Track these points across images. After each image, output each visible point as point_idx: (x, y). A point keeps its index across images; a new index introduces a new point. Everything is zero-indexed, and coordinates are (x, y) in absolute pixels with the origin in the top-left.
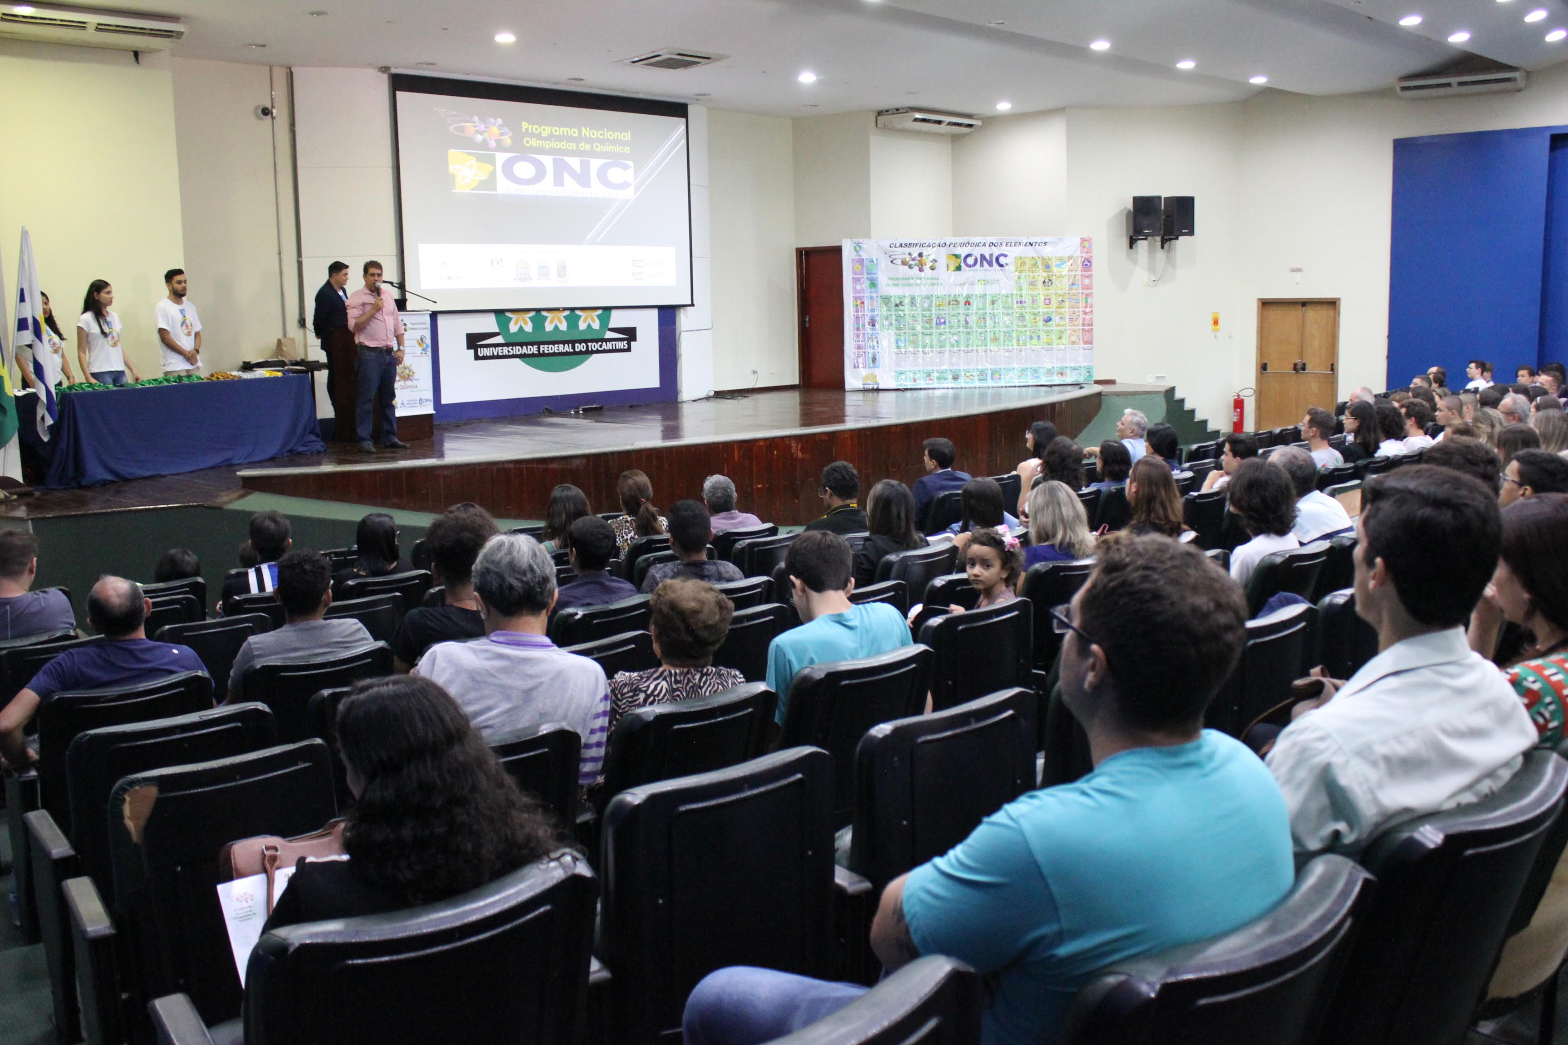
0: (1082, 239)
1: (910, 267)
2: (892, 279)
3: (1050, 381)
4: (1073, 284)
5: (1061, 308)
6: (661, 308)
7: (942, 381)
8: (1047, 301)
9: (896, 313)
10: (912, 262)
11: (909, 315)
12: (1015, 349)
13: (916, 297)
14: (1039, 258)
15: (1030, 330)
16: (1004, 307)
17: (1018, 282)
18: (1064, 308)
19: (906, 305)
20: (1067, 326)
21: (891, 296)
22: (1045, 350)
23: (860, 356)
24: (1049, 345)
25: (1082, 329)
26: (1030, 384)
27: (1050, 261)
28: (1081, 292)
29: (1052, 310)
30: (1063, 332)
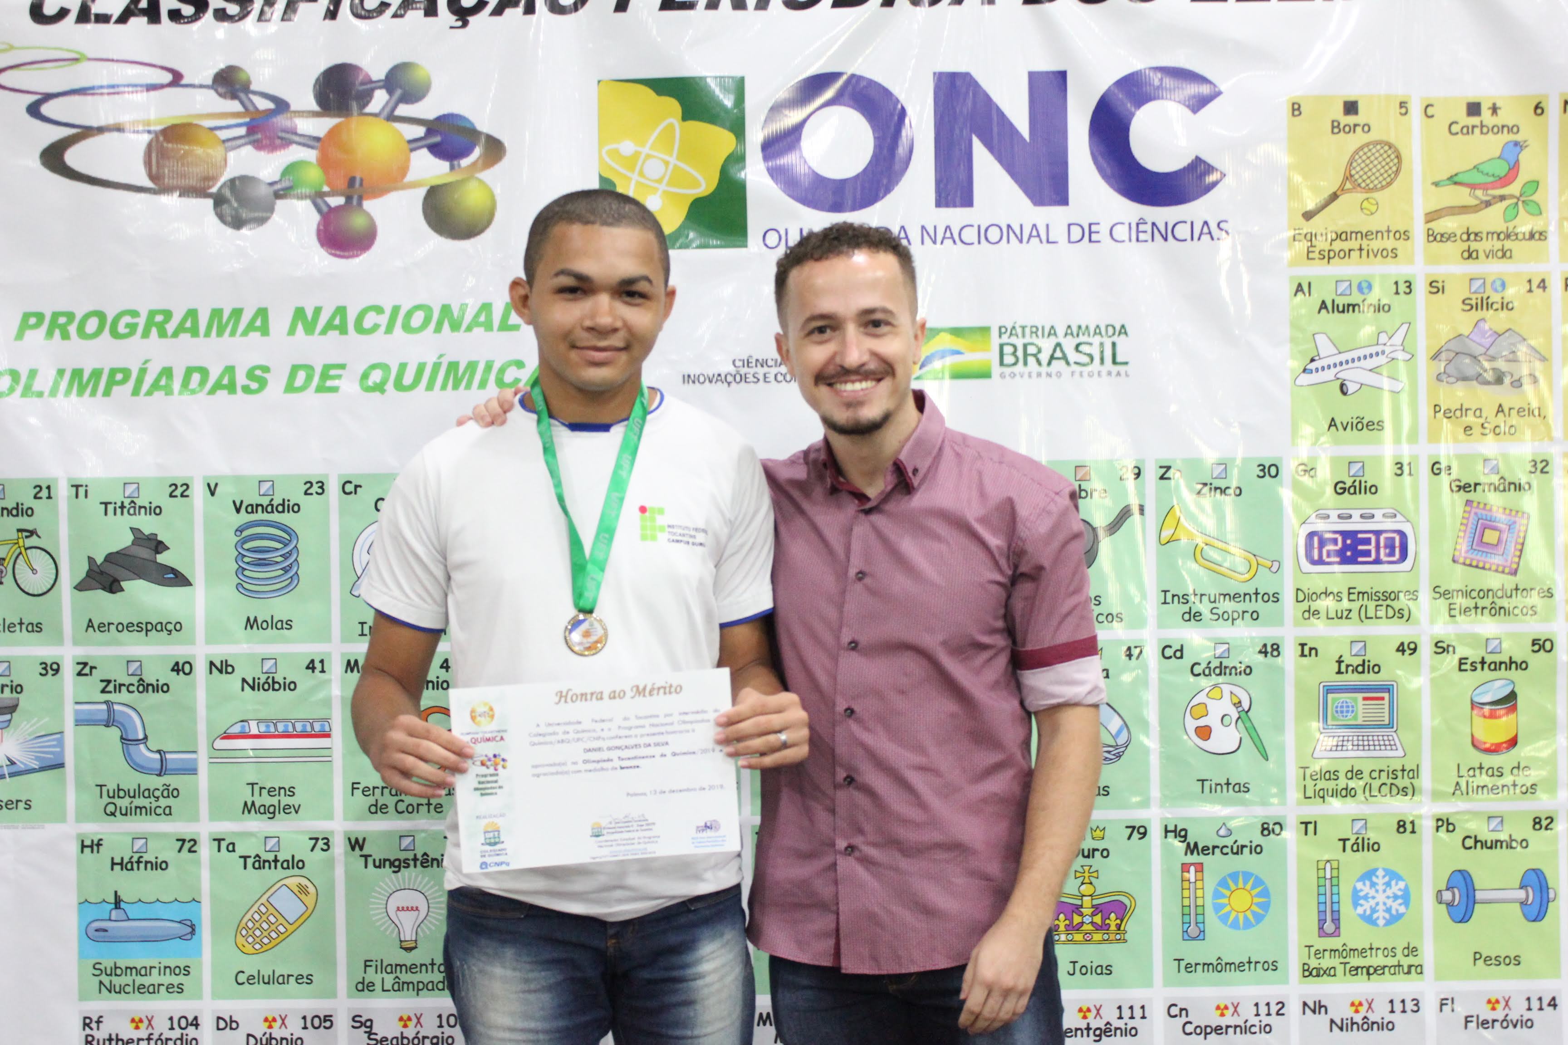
2: (59, 324)
11: (223, 668)
12: (1294, 1008)
13: (296, 496)
14: (1539, 109)
15: (1444, 823)
16: (1184, 599)
17: (1325, 348)
19: (198, 576)
21: (43, 490)
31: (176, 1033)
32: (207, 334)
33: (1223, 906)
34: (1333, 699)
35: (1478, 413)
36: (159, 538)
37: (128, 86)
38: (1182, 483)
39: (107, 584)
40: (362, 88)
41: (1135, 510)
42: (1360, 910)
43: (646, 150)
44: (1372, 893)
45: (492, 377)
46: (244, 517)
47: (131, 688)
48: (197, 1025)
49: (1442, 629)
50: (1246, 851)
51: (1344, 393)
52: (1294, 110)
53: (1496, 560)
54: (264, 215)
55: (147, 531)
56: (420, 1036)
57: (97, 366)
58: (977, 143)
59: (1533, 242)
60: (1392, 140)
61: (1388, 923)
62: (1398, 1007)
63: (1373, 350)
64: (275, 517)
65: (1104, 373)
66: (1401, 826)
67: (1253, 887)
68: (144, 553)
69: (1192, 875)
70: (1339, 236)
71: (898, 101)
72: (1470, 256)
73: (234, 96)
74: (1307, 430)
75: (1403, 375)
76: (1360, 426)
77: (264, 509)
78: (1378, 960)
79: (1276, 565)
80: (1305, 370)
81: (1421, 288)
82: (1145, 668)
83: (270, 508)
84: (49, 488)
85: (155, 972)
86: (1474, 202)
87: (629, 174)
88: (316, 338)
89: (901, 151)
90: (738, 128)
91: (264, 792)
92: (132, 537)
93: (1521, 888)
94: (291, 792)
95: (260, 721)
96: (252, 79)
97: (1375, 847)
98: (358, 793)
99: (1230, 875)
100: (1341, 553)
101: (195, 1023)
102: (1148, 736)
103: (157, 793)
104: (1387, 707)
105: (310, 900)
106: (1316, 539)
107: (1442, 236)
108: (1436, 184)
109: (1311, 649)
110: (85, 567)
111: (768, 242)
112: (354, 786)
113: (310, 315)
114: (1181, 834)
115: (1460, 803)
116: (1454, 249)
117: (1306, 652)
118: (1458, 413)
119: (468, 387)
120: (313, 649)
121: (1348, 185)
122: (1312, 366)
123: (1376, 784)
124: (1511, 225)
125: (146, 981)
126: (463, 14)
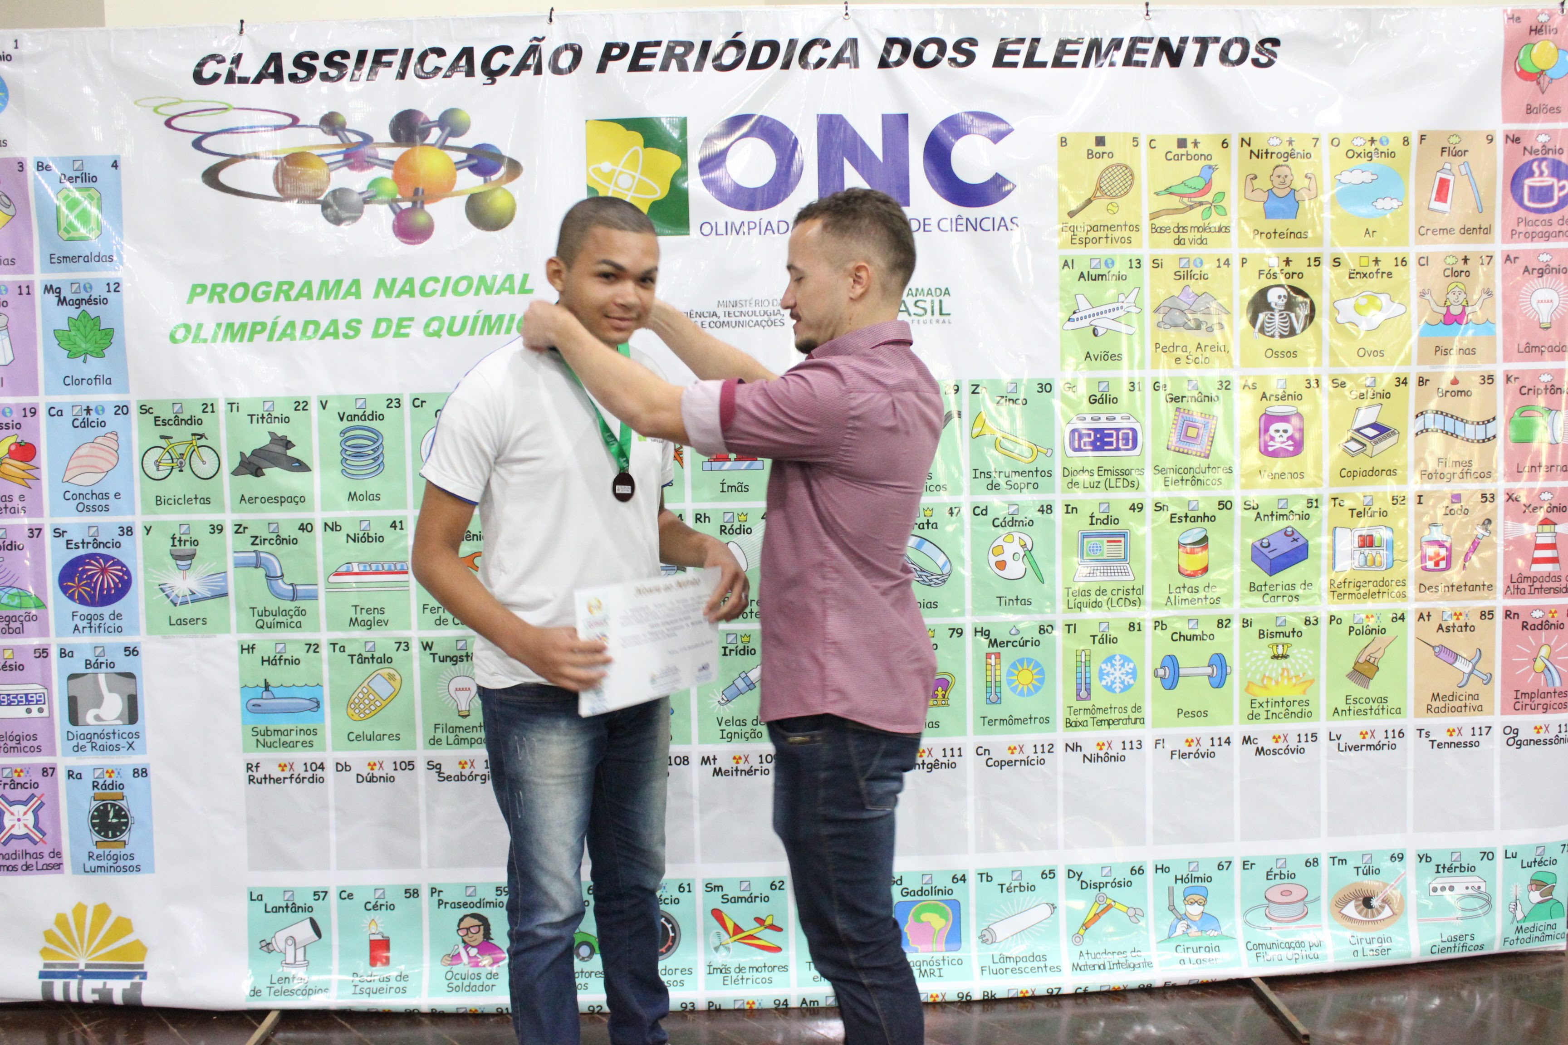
0: (1510, 17)
2: (217, 292)
4: (1450, 319)
5: (1375, 472)
8: (1282, 433)
9: (250, 515)
11: (334, 527)
12: (1060, 748)
13: (381, 409)
14: (1225, 144)
15: (1159, 624)
16: (988, 475)
17: (1083, 304)
18: (1392, 472)
19: (315, 465)
20: (1411, 590)
21: (208, 407)
22: (1260, 751)
23: (23, 794)
24: (1287, 715)
25: (1508, 614)
26: (1156, 977)
27: (1298, 168)
28: (1499, 369)
29: (1312, 493)
30: (1383, 631)
31: (309, 774)
32: (319, 298)
33: (1014, 681)
34: (1088, 542)
35: (1184, 349)
36: (288, 439)
37: (262, 126)
38: (987, 396)
39: (254, 471)
40: (422, 126)
41: (955, 415)
42: (1104, 682)
43: (619, 168)
44: (1112, 671)
45: (515, 326)
46: (346, 424)
47: (272, 542)
48: (323, 768)
49: (1160, 494)
50: (1029, 644)
51: (1096, 335)
52: (1062, 142)
53: (1197, 448)
54: (357, 215)
55: (280, 435)
56: (473, 774)
57: (244, 321)
58: (847, 163)
59: (1221, 234)
60: (1128, 164)
61: (1122, 691)
62: (1128, 746)
63: (1115, 306)
64: (367, 423)
65: (934, 321)
66: (1132, 626)
67: (1034, 668)
68: (278, 449)
69: (993, 661)
70: (1092, 228)
71: (792, 134)
72: (1179, 243)
73: (334, 133)
74: (1071, 361)
75: (1135, 324)
76: (1106, 357)
77: (360, 418)
78: (1115, 715)
79: (1050, 451)
80: (1069, 320)
81: (1147, 264)
82: (962, 522)
83: (364, 417)
84: (212, 405)
85: (293, 733)
86: (1183, 206)
87: (607, 185)
88: (393, 300)
89: (795, 168)
90: (683, 153)
91: (364, 611)
92: (270, 439)
93: (1209, 666)
94: (382, 611)
95: (359, 563)
96: (347, 121)
97: (1114, 640)
98: (427, 611)
99: (1018, 661)
100: (1093, 443)
101: (322, 767)
102: (963, 568)
103: (291, 613)
104: (1123, 546)
105: (397, 684)
106: (1076, 434)
107: (1161, 229)
108: (1157, 194)
109: (1073, 508)
110: (239, 459)
111: (703, 231)
112: (425, 607)
113: (388, 284)
114: (986, 633)
115: (1170, 611)
116: (1170, 237)
117: (1070, 510)
118: (1171, 349)
119: (498, 332)
120: (396, 514)
121: (1098, 194)
122: (1074, 317)
123: (1115, 598)
124: (1206, 222)
125: (288, 739)
126: (492, 75)
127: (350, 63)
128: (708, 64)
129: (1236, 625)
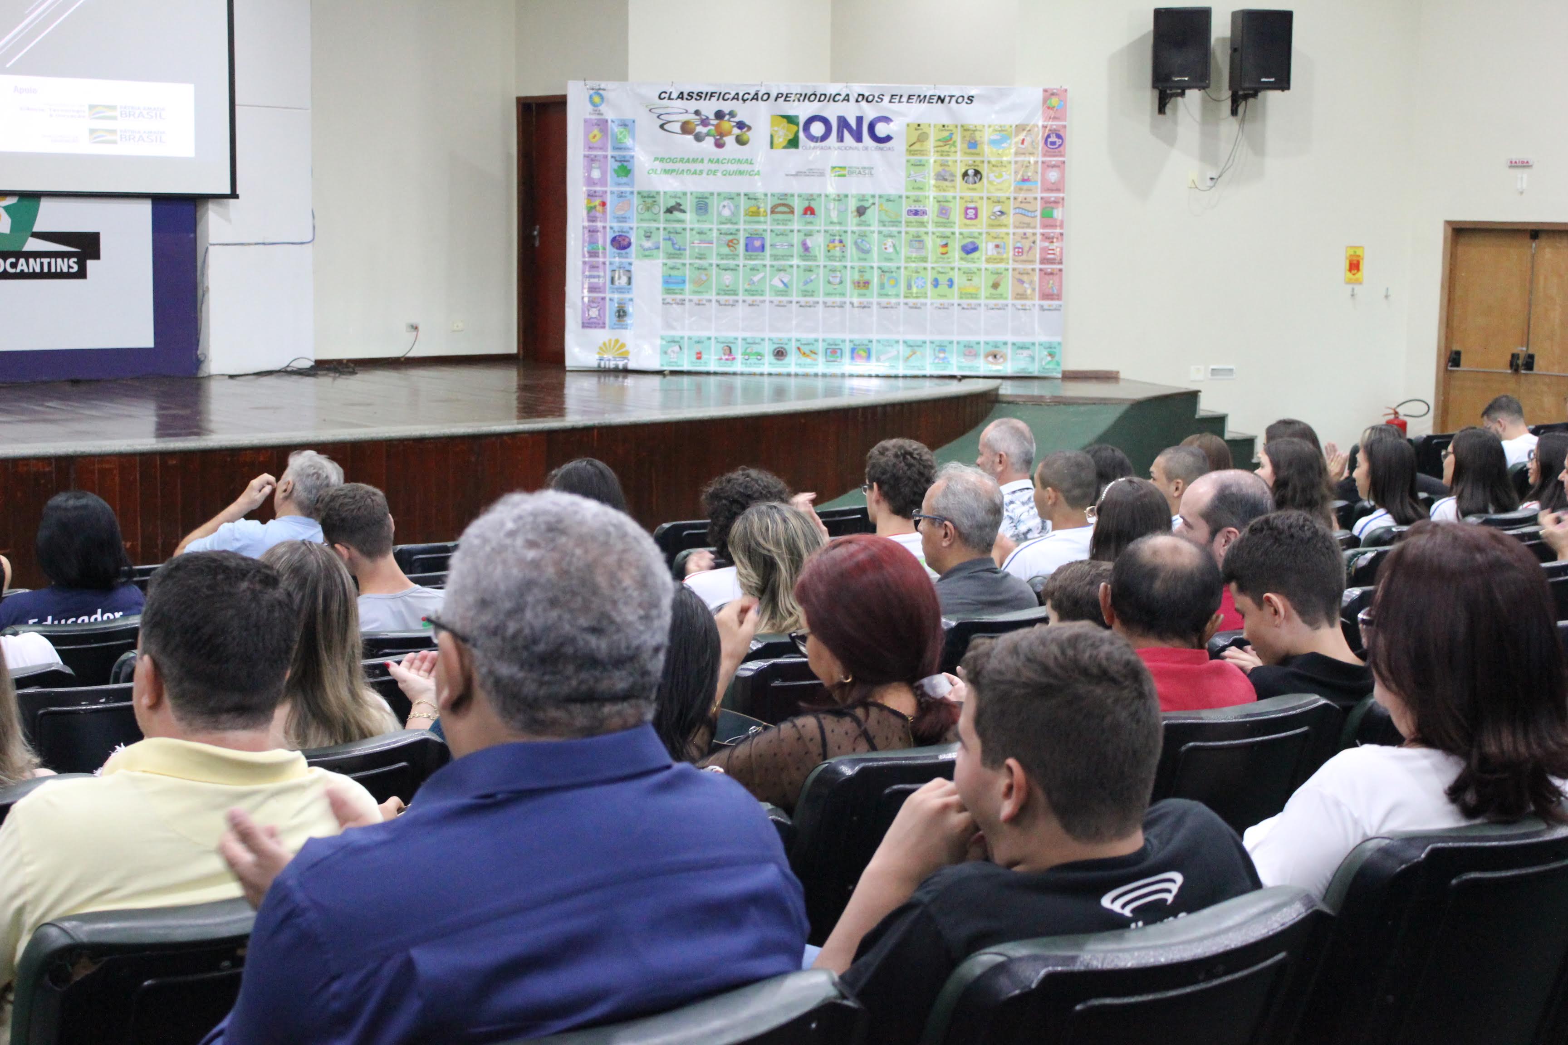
0: (1045, 91)
1: (699, 138)
2: (662, 160)
3: (971, 368)
5: (1000, 226)
6: (160, 201)
7: (753, 360)
8: (971, 213)
9: (668, 225)
10: (700, 129)
11: (692, 230)
12: (902, 304)
13: (708, 196)
14: (957, 127)
15: (933, 268)
16: (882, 222)
17: (912, 173)
18: (1005, 226)
19: (688, 211)
20: (1011, 261)
21: (658, 193)
22: (963, 308)
23: (595, 305)
24: (972, 298)
25: (1041, 270)
26: (928, 372)
27: (978, 134)
28: (1039, 195)
29: (980, 231)
30: (1001, 273)
31: (681, 302)
32: (691, 163)
35: (942, 187)
38: (883, 199)
41: (874, 204)
44: (918, 282)
45: (748, 173)
46: (698, 200)
47: (674, 233)
49: (934, 229)
50: (893, 272)
51: (916, 182)
52: (907, 125)
57: (669, 168)
60: (927, 132)
61: (921, 288)
62: (922, 304)
63: (922, 174)
64: (704, 200)
65: (868, 177)
66: (924, 269)
67: (895, 280)
70: (915, 151)
72: (942, 155)
75: (928, 179)
76: (919, 189)
78: (919, 295)
79: (901, 216)
80: (908, 177)
81: (932, 162)
82: (875, 236)
83: (703, 198)
85: (677, 290)
86: (943, 145)
90: (797, 124)
91: (700, 254)
93: (948, 282)
94: (705, 255)
95: (699, 241)
97: (919, 273)
99: (890, 277)
100: (914, 214)
101: (685, 300)
102: (875, 249)
103: (678, 254)
104: (922, 245)
105: (708, 277)
106: (909, 211)
107: (937, 151)
109: (907, 233)
110: (666, 209)
111: (803, 148)
115: (936, 265)
116: (939, 154)
118: (939, 187)
120: (711, 227)
121: (917, 141)
122: (910, 176)
123: (920, 260)
124: (950, 150)
125: (675, 292)
126: (744, 101)
127: (703, 96)
128: (806, 100)
129: (956, 270)
